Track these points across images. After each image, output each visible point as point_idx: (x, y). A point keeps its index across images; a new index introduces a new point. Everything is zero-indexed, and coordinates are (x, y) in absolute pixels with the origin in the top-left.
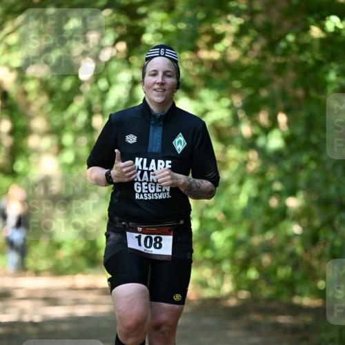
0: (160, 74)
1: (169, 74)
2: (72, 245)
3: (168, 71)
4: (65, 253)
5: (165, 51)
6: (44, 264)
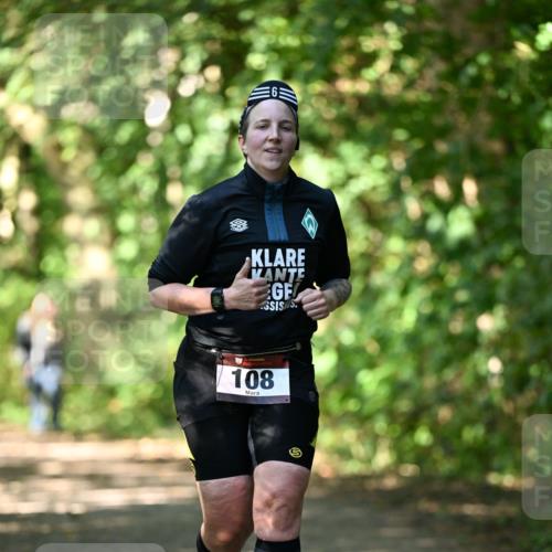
0: (274, 126)
1: (286, 125)
2: (135, 391)
3: (286, 122)
4: (123, 402)
5: (278, 91)
6: (88, 422)
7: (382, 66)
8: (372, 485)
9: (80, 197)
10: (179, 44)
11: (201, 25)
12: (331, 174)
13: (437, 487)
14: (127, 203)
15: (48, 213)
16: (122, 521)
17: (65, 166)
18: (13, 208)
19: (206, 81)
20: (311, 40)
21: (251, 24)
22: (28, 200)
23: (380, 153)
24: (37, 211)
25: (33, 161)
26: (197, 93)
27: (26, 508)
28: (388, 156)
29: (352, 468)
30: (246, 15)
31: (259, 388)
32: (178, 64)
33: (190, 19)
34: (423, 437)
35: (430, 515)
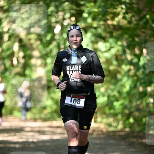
0: (75, 36)
5: (75, 27)
7: (120, 17)
8: (117, 134)
9: (36, 53)
10: (64, 10)
11: (70, 5)
12: (106, 47)
13: (135, 134)
14: (49, 55)
15: (27, 58)
16: (48, 144)
17: (31, 45)
18: (17, 56)
19: (71, 21)
20: (101, 9)
21: (84, 5)
22: (21, 54)
23: (120, 41)
24: (24, 57)
25: (23, 43)
26: (68, 24)
27: (21, 140)
28: (122, 42)
29: (112, 129)
30: (82, 3)
31: (76, 103)
32: (63, 16)
33: (67, 4)
34: (131, 120)
35: (134, 142)
